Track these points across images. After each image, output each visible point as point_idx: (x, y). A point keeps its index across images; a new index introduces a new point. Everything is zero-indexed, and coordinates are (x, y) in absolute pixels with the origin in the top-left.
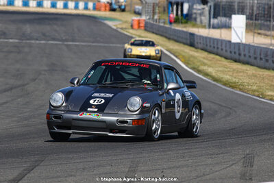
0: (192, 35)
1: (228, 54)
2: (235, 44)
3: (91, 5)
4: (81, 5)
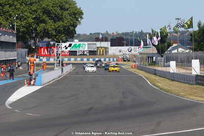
0: (155, 70)
1: (169, 78)
2: (172, 73)
3: (115, 59)
4: (111, 59)
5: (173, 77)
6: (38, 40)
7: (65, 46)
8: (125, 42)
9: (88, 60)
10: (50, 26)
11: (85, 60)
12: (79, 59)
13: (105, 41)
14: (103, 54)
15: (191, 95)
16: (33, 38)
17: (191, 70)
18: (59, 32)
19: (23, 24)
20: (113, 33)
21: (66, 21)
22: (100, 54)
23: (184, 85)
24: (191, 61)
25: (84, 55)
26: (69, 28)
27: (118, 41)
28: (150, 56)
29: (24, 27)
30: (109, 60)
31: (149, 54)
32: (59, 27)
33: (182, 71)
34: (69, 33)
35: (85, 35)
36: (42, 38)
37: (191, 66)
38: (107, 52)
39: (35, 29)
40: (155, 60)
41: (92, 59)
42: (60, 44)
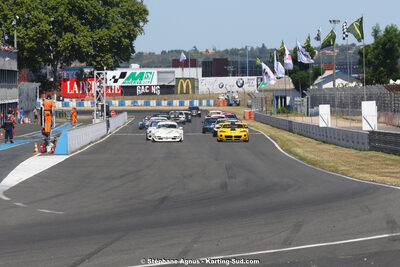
0: (290, 122)
1: (318, 137)
2: (322, 128)
3: (212, 102)
4: (204, 102)
5: (325, 136)
6: (59, 66)
7: (114, 77)
8: (231, 68)
9: (159, 104)
10: (84, 37)
11: (153, 103)
12: (140, 102)
13: (192, 66)
14: (187, 92)
15: (361, 170)
16: (50, 62)
17: (361, 121)
18: (100, 49)
19: (31, 33)
20: (207, 51)
21: (116, 28)
22: (182, 93)
23: (346, 150)
24: (360, 105)
25: (150, 93)
26: (120, 42)
27: (216, 66)
28: (279, 94)
29: (31, 40)
30: (201, 104)
31: (277, 90)
32: (100, 39)
33: (343, 124)
34: (121, 52)
35: (151, 54)
36: (68, 61)
37: (360, 114)
38: (195, 88)
39: (55, 44)
40: (290, 101)
41: (166, 102)
42: (104, 72)
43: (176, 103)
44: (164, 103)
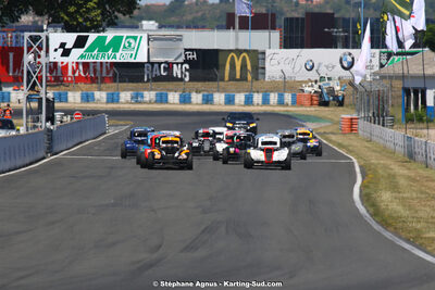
3: (288, 98)
4: (273, 98)
7: (63, 45)
8: (338, 32)
9: (185, 99)
11: (174, 97)
12: (149, 95)
14: (243, 78)
22: (232, 78)
25: (170, 78)
30: (266, 101)
41: (200, 96)
42: (43, 35)
43: (219, 98)
44: (197, 98)
